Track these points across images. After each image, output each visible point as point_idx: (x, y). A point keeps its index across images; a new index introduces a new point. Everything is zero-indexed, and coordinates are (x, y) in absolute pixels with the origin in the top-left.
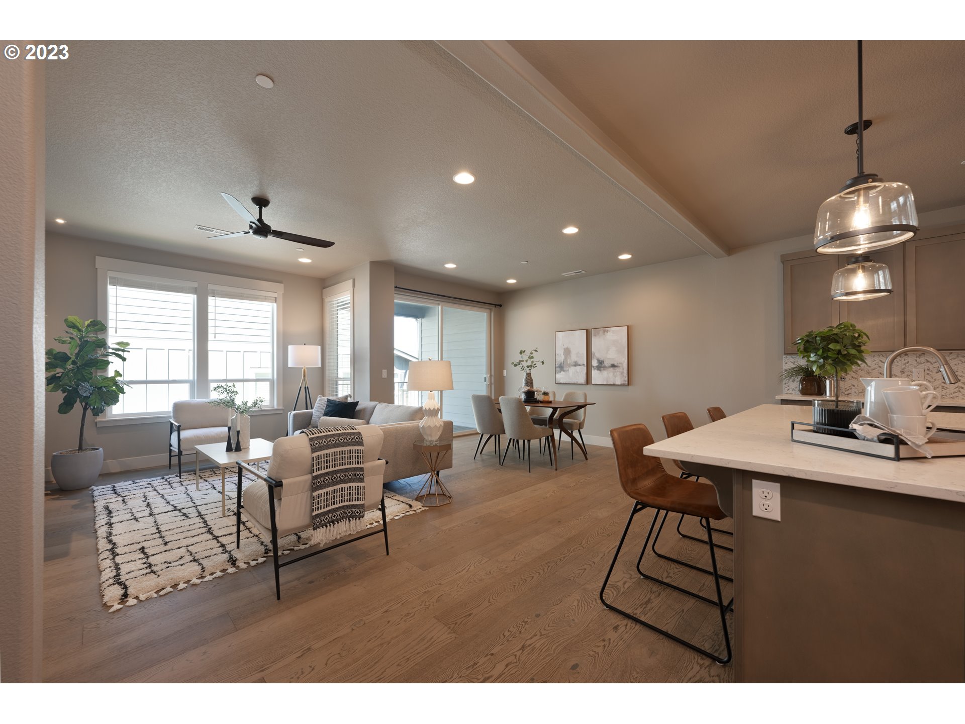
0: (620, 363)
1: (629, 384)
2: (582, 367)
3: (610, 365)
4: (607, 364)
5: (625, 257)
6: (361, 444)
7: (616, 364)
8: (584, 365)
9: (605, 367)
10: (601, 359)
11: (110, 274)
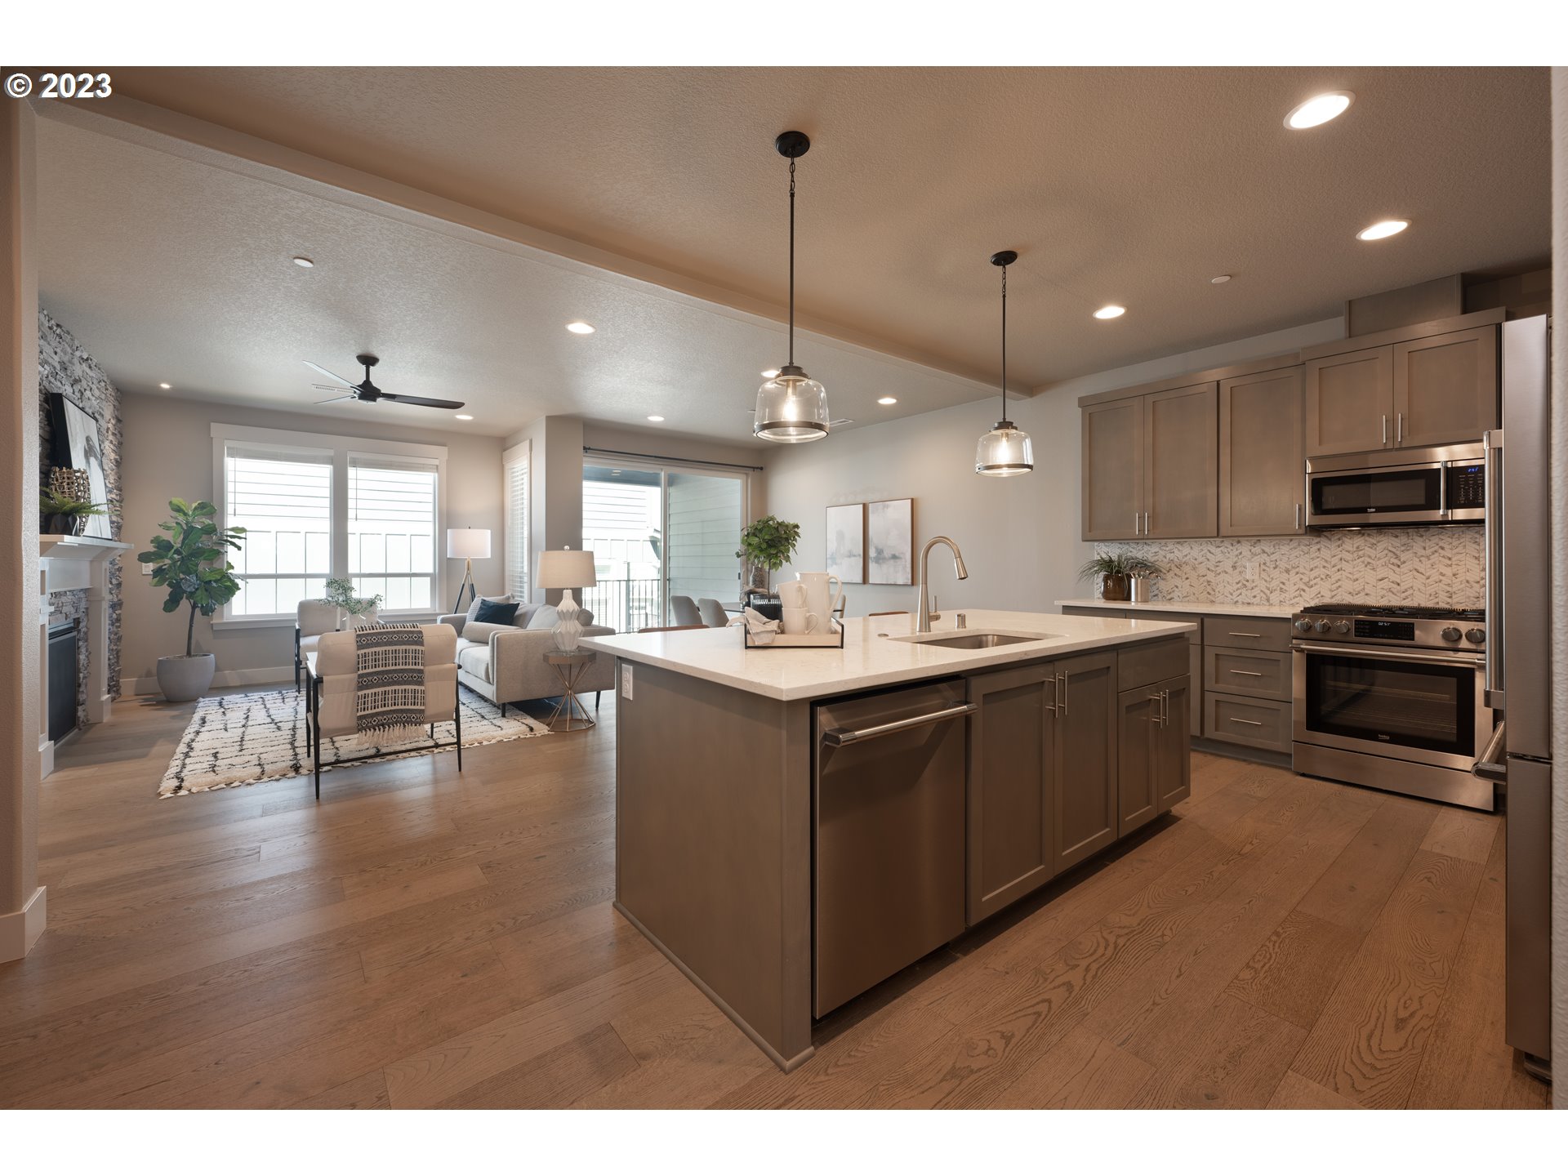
0: (902, 553)
1: (913, 584)
2: (858, 558)
3: (890, 556)
4: (887, 554)
5: (888, 401)
6: (422, 644)
7: (897, 554)
8: (860, 555)
9: (884, 559)
10: (880, 547)
11: (227, 444)
